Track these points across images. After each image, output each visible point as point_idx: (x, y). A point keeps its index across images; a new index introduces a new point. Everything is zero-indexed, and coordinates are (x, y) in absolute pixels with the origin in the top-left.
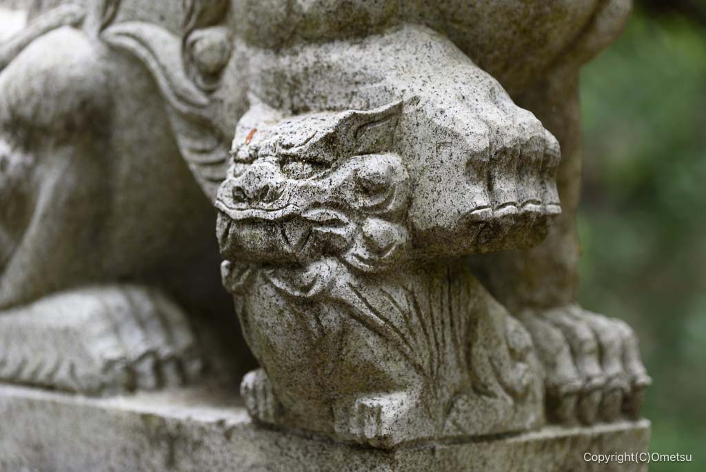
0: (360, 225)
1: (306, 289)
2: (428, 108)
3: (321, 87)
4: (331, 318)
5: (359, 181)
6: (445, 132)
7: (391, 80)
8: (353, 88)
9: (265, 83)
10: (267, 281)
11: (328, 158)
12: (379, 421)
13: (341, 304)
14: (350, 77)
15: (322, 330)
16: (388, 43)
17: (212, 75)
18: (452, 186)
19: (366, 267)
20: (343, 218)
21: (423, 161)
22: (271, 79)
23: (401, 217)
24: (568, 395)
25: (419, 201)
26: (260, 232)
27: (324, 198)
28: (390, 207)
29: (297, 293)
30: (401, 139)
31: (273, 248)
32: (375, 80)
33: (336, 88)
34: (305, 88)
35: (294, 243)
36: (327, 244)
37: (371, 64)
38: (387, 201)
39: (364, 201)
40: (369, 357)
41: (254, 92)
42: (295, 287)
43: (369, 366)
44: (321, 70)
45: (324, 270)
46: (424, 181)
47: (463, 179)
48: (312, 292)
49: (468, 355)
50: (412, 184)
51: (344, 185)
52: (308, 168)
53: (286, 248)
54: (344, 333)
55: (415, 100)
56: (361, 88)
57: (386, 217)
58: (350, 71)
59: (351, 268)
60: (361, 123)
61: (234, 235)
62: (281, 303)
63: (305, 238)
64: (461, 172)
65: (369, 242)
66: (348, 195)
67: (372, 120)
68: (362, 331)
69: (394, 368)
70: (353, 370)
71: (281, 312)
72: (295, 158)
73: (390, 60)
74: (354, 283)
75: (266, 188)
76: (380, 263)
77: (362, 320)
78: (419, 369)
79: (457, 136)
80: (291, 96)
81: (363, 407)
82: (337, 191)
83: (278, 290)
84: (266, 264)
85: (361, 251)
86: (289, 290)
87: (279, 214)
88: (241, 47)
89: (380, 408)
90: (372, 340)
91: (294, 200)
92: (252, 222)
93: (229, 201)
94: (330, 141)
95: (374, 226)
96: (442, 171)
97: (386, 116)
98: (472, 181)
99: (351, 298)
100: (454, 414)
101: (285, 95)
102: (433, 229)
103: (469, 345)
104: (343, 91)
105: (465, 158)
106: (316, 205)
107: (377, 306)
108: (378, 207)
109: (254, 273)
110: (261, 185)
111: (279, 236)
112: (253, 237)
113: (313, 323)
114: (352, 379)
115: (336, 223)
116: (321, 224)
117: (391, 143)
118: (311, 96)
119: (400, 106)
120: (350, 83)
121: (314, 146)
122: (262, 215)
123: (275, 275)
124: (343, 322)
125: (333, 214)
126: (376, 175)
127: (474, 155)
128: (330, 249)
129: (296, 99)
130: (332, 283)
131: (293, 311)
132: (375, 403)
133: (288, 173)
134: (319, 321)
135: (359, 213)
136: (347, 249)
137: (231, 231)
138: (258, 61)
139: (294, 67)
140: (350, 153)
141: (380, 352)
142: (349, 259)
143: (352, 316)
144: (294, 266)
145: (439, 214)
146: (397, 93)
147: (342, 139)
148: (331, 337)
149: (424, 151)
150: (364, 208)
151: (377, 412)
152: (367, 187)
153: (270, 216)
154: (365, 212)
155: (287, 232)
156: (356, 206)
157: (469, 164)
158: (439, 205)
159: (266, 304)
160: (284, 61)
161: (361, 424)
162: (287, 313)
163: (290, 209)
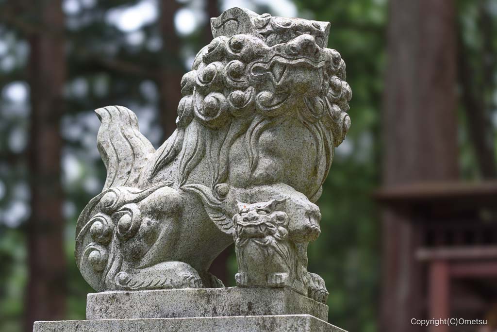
0: (278, 228)
1: (265, 243)
2: (293, 200)
3: (260, 196)
4: (271, 251)
5: (277, 217)
6: (299, 205)
7: (282, 194)
8: (270, 196)
9: (241, 196)
10: (253, 241)
11: (270, 211)
12: (281, 279)
13: (273, 247)
14: (269, 193)
15: (268, 254)
16: (278, 186)
17: (223, 196)
18: (301, 219)
19: (280, 239)
20: (274, 226)
21: (292, 213)
22: (244, 195)
23: (286, 227)
24: (313, 290)
25: (291, 223)
26: (253, 228)
27: (269, 220)
28: (285, 224)
29: (263, 244)
30: (285, 208)
31: (256, 232)
32: (277, 194)
33: (265, 197)
34: (255, 197)
35: (263, 230)
36: (270, 231)
37: (275, 190)
38: (284, 223)
39: (278, 222)
40: (279, 262)
41: (238, 199)
42: (262, 242)
43: (279, 264)
44: (260, 192)
45: (269, 238)
46: (293, 218)
47: (304, 217)
48: (267, 243)
49: (296, 269)
50: (289, 219)
51: (274, 217)
52: (265, 213)
53: (261, 232)
54: (273, 255)
55: (289, 198)
56: (273, 196)
57: (283, 226)
58: (269, 192)
59: (275, 238)
60: (277, 203)
61: (244, 230)
62: (257, 247)
63: (265, 230)
64: (304, 215)
65: (280, 232)
66: (275, 220)
67: (279, 203)
68: (278, 255)
69: (284, 266)
70: (275, 265)
71: (257, 250)
72: (262, 210)
73: (280, 190)
74: (276, 242)
75: (255, 217)
76: (283, 238)
77: (278, 252)
78: (289, 268)
79: (302, 206)
80: (250, 200)
81: (276, 275)
82: (272, 219)
83: (257, 244)
84: (253, 237)
85: (278, 234)
86: (260, 243)
87: (259, 223)
88: (232, 188)
89: (281, 276)
90: (280, 258)
91: (263, 219)
92: (250, 226)
93: (242, 222)
94: (270, 206)
95: (281, 228)
96: (298, 215)
97: (282, 202)
98: (306, 217)
99: (276, 246)
100: (294, 283)
101: (248, 199)
102: (296, 230)
103: (297, 267)
104: (267, 197)
105: (305, 212)
106: (268, 222)
107: (281, 249)
108: (282, 224)
109: (249, 240)
110: (253, 216)
111: (259, 229)
112: (250, 230)
113: (266, 252)
114: (274, 268)
115: (272, 227)
116: (269, 226)
117: (283, 209)
118: (257, 199)
119: (285, 200)
120: (269, 195)
121: (267, 207)
122: (254, 224)
123: (256, 240)
124: (273, 253)
125: (271, 225)
126: (282, 215)
127: (307, 211)
128: (271, 233)
129: (252, 200)
130: (272, 241)
131: (261, 249)
132: (280, 274)
133: (260, 214)
134: (268, 252)
135: (277, 225)
136: (274, 234)
137: (243, 229)
138: (239, 191)
139: (252, 192)
140: (274, 210)
141: (281, 261)
142: (275, 236)
143: (275, 251)
144: (262, 237)
145: (297, 226)
146: (284, 197)
147: (273, 206)
148: (270, 256)
149: (293, 211)
150: (279, 224)
151: (281, 277)
152: (280, 218)
153: (256, 224)
154: (278, 225)
155: (261, 228)
156: (277, 223)
157: (306, 213)
158: (298, 224)
159: (252, 248)
160: (248, 191)
161: (276, 280)
162: (259, 250)
163: (263, 221)
